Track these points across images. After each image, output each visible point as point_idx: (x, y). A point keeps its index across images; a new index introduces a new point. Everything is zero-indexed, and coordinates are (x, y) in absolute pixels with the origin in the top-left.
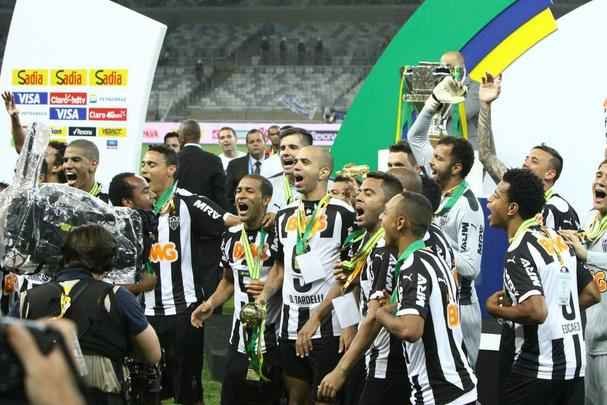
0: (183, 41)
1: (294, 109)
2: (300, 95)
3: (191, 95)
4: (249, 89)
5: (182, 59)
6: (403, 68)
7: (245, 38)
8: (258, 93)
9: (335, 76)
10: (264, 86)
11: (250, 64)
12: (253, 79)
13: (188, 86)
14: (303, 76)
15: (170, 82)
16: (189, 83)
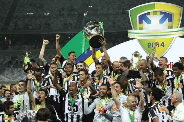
4: (10, 75)
8: (13, 76)
10: (15, 74)
11: (10, 68)
12: (11, 72)
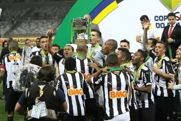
0: (7, 14)
1: (41, 33)
2: (43, 29)
3: (10, 29)
4: (27, 27)
5: (7, 19)
6: (73, 20)
7: (26, 12)
8: (30, 28)
9: (53, 23)
10: (32, 26)
11: (27, 20)
12: (28, 24)
13: (9, 27)
14: (43, 23)
15: (4, 26)
16: (9, 26)
